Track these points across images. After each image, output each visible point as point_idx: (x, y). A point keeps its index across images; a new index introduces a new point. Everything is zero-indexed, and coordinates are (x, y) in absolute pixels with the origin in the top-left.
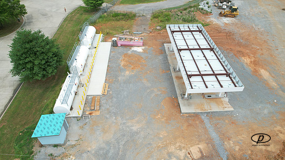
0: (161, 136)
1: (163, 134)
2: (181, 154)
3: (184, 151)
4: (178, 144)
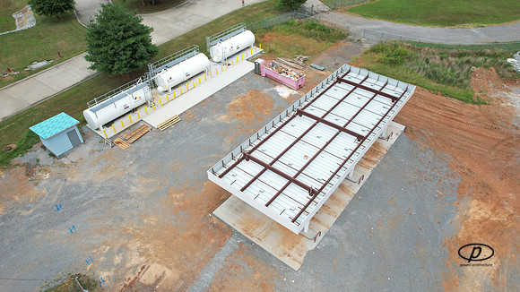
2: (135, 260)
3: (143, 259)
4: (148, 246)
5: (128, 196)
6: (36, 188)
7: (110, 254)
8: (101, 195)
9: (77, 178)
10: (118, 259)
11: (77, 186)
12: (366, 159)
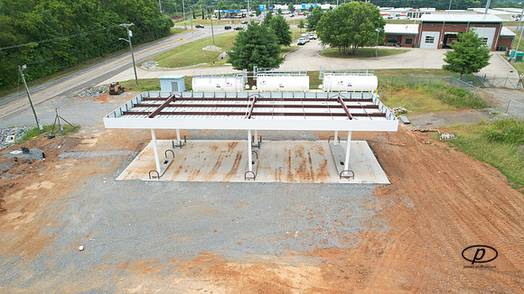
3: (99, 136)
12: (290, 175)
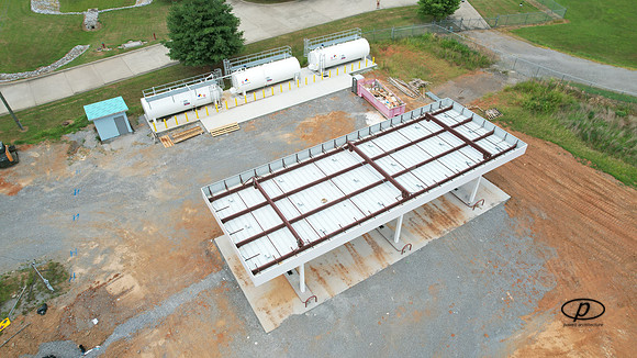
0: (145, 228)
1: (151, 229)
2: (115, 265)
3: (121, 267)
4: (133, 255)
5: (143, 198)
6: (68, 168)
7: (95, 252)
8: (118, 190)
9: (108, 167)
10: (99, 259)
11: (103, 175)
12: (430, 226)
